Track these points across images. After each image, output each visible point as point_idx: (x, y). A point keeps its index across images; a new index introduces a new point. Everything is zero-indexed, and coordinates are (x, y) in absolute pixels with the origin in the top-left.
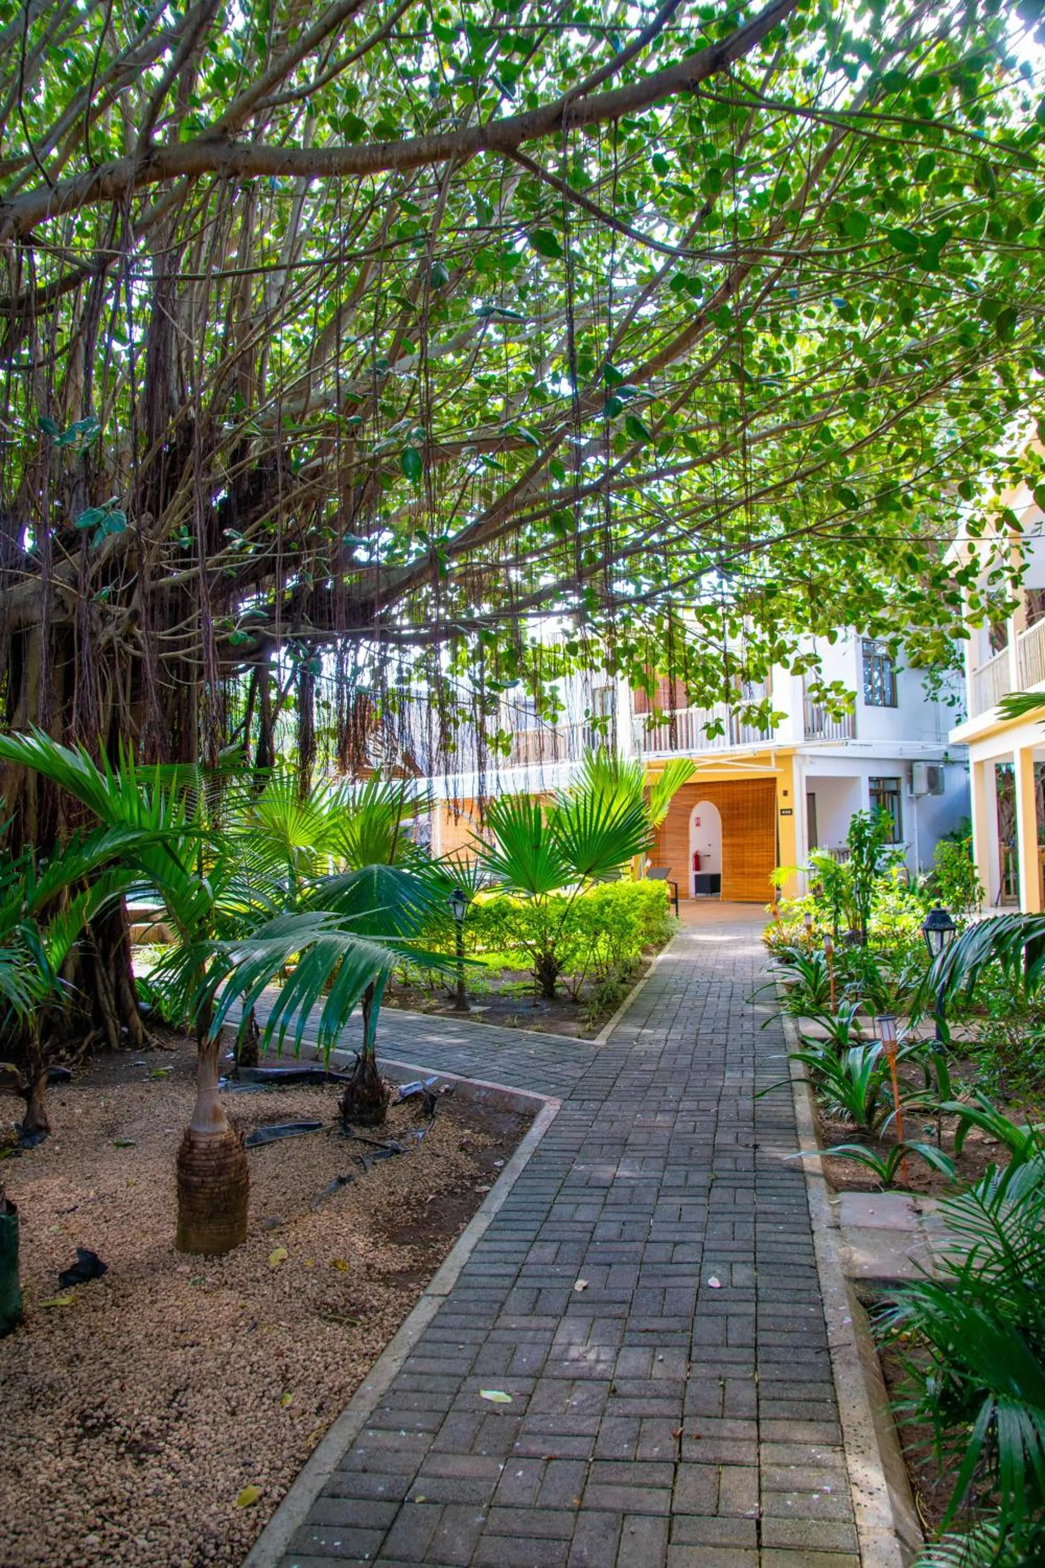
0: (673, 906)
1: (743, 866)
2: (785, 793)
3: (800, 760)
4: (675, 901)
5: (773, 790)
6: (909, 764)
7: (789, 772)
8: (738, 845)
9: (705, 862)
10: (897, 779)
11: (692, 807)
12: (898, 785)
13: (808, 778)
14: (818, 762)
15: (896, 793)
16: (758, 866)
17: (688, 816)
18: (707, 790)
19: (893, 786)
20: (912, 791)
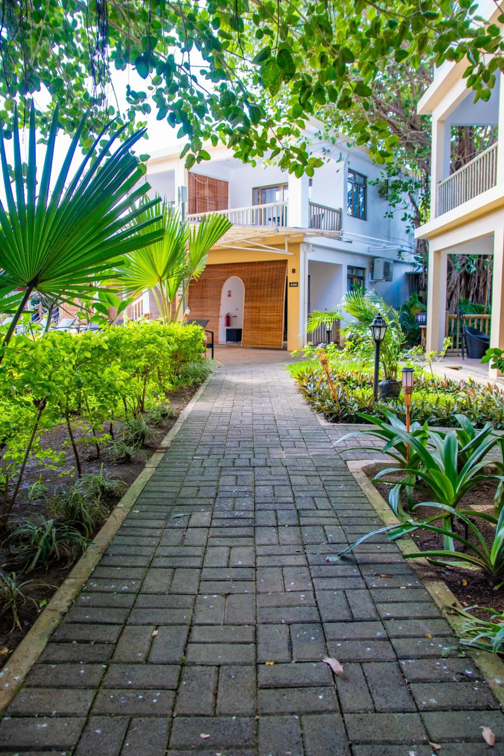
0: (209, 350)
1: (259, 322)
2: (294, 271)
3: (305, 248)
4: (211, 346)
5: (285, 268)
6: (372, 259)
7: (297, 255)
8: (256, 308)
9: (233, 320)
10: (363, 269)
11: (225, 280)
12: (364, 273)
13: (310, 261)
14: (318, 251)
15: (362, 278)
16: (270, 322)
17: (221, 286)
18: (237, 269)
19: (360, 274)
20: (372, 278)
